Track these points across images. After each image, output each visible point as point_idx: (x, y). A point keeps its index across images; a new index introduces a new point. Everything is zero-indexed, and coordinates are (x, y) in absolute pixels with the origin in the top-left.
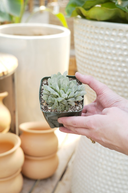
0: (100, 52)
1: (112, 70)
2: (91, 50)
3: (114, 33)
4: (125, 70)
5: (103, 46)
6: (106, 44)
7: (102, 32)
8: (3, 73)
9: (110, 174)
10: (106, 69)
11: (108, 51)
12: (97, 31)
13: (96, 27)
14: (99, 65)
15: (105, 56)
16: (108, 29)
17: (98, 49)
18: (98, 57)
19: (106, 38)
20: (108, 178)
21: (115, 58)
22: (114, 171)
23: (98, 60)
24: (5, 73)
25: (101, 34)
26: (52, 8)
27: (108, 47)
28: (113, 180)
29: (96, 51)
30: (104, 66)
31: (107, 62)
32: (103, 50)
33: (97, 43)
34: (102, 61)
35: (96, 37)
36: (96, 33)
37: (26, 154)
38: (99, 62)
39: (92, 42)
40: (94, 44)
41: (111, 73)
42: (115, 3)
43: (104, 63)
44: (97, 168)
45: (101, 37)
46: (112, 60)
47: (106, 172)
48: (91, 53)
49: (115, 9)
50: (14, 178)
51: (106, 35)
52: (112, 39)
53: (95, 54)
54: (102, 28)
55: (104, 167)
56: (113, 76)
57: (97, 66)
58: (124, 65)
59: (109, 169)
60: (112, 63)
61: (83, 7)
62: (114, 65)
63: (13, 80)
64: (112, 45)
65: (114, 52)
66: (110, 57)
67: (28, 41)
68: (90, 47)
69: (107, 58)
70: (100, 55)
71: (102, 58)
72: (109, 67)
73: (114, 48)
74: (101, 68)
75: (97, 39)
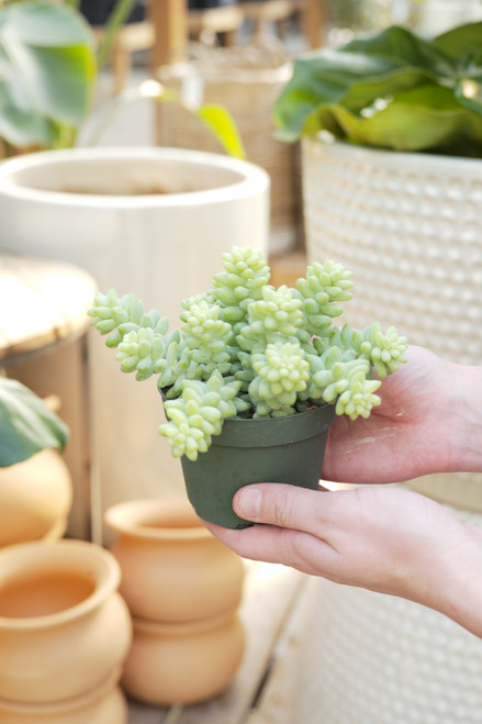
0: (406, 255)
1: (446, 316)
2: (374, 248)
3: (454, 193)
4: (474, 312)
5: (416, 237)
6: (428, 230)
7: (412, 188)
8: (56, 331)
9: (443, 674)
10: (428, 312)
11: (433, 252)
12: (393, 185)
13: (393, 173)
14: (400, 298)
15: (421, 269)
16: (432, 178)
17: (397, 245)
18: (397, 272)
19: (426, 210)
20: (436, 689)
21: (459, 276)
22: (456, 662)
23: (397, 281)
24: (63, 333)
25: (408, 196)
26: (176, 84)
27: (435, 239)
28: (454, 694)
29: (389, 251)
30: (417, 303)
31: (429, 289)
32: (414, 248)
33: (392, 223)
34: (411, 285)
35: (390, 204)
36: (391, 193)
37: (137, 616)
38: (401, 290)
39: (377, 221)
40: (384, 230)
41: (446, 325)
42: (451, 91)
43: (418, 293)
44: (395, 656)
45: (407, 206)
46: (449, 281)
47: (426, 668)
48: (373, 258)
49: (459, 112)
50: (98, 702)
51: (427, 198)
52: (448, 212)
53: (388, 262)
54: (412, 176)
55: (422, 649)
56: (453, 335)
57: (394, 305)
58: (467, 295)
59: (439, 656)
60: (449, 292)
61: (343, 103)
62: (455, 300)
63: (85, 355)
64: (447, 233)
65: (454, 254)
66: (439, 273)
67: (122, 214)
68: (368, 238)
69: (430, 278)
70: (405, 266)
71: (413, 275)
72: (436, 307)
73: (456, 242)
74: (411, 309)
75: (394, 213)
